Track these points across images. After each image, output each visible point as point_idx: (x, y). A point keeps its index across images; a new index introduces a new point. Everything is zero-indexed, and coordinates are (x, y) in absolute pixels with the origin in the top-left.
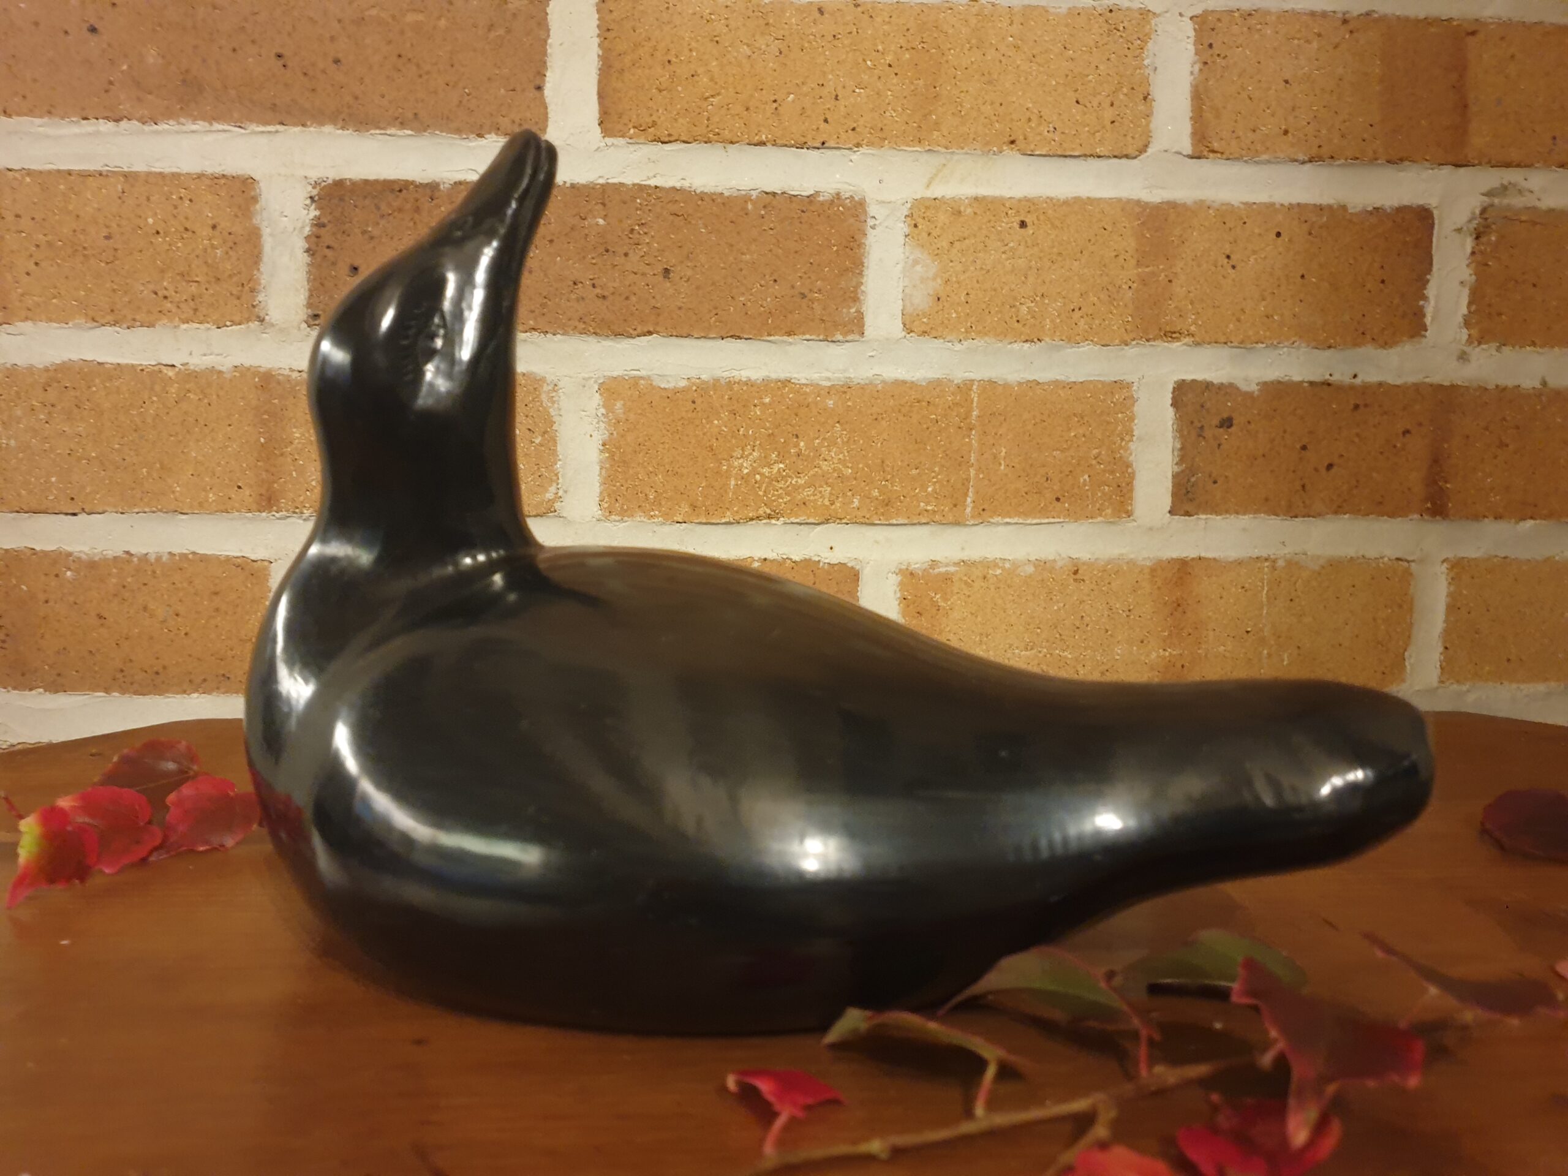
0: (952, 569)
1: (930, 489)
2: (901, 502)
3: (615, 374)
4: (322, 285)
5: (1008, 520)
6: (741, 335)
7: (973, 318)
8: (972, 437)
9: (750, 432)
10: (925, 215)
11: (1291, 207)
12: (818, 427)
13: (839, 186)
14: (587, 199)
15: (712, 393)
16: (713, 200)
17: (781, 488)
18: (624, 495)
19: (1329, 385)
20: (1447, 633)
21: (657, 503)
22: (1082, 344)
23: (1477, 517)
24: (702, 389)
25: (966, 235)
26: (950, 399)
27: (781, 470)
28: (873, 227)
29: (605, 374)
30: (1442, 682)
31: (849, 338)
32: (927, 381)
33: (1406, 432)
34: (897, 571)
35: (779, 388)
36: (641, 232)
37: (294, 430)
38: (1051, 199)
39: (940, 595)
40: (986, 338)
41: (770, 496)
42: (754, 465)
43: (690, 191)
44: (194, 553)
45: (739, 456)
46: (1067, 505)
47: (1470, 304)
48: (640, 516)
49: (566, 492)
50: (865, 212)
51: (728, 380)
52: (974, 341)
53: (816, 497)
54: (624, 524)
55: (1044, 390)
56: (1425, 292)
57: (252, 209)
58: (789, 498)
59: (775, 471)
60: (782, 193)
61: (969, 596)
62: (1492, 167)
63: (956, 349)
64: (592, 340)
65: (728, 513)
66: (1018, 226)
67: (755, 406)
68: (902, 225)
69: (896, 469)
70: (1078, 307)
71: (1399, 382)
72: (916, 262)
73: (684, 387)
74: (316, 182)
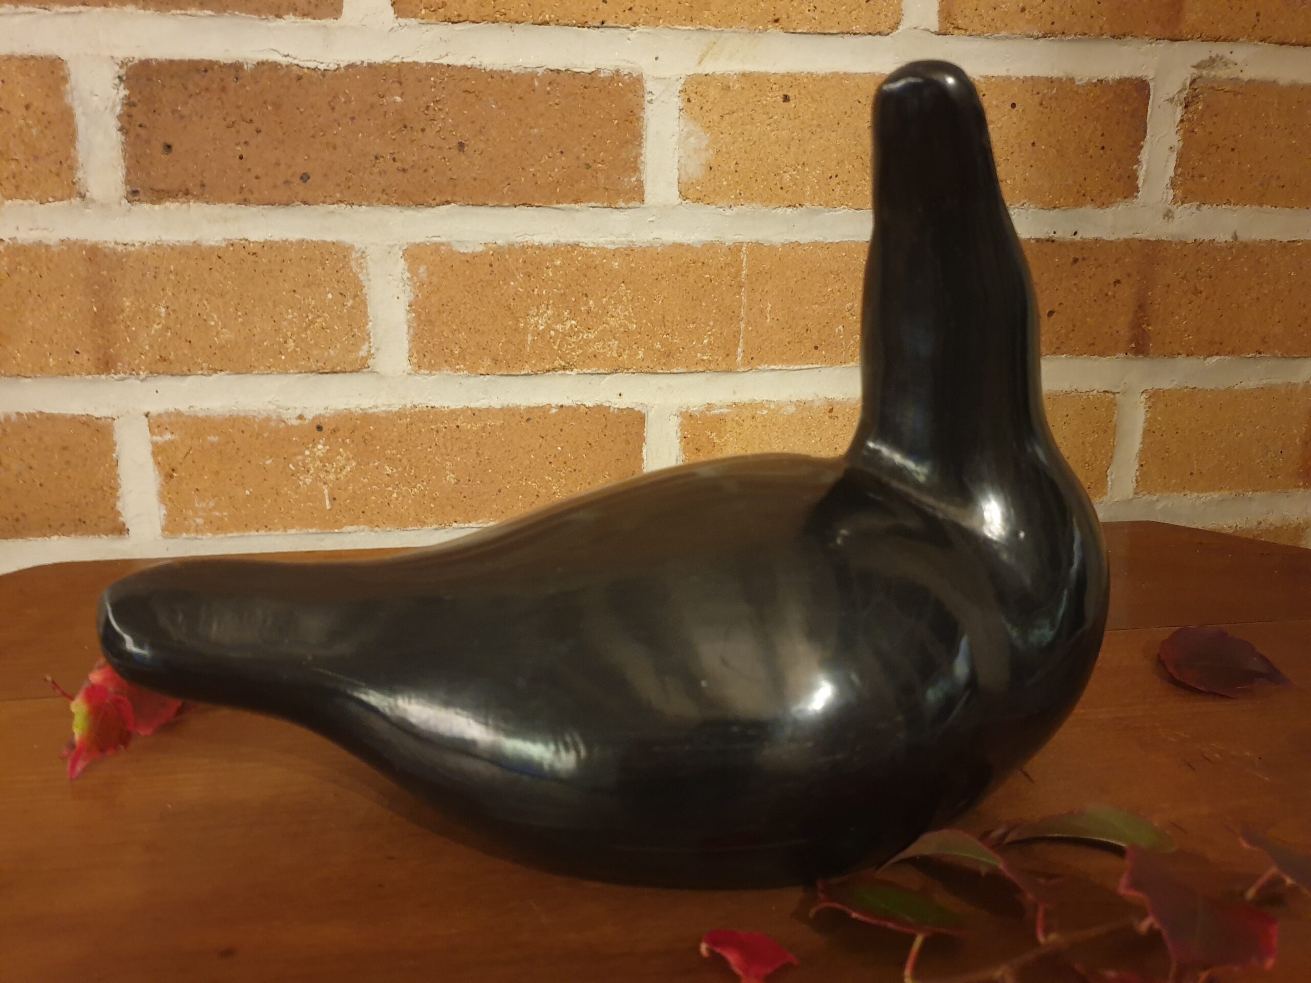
0: (725, 411)
1: (706, 341)
2: (680, 353)
3: (418, 241)
4: (138, 162)
5: (773, 367)
6: (532, 204)
7: (742, 186)
8: (742, 294)
9: (544, 292)
10: (698, 90)
11: (1025, 80)
12: (604, 287)
13: (618, 63)
14: (384, 78)
15: (507, 256)
16: (502, 78)
17: (574, 342)
18: (431, 351)
19: (1053, 241)
20: (1142, 452)
21: (462, 358)
22: (838, 208)
23: (1173, 355)
24: (499, 253)
25: (735, 109)
26: (722, 259)
27: (573, 326)
28: (650, 102)
29: (409, 241)
30: (1136, 493)
31: (630, 205)
32: (702, 244)
33: (1118, 282)
34: (678, 413)
35: (568, 252)
36: (436, 109)
37: (124, 299)
38: (812, 74)
39: (715, 433)
40: (754, 205)
41: (564, 350)
42: (549, 322)
43: (481, 69)
44: (41, 413)
45: (535, 314)
46: (824, 352)
47: (1176, 167)
48: (447, 370)
49: (377, 349)
50: (643, 88)
51: (521, 245)
52: (743, 207)
53: (605, 350)
54: (433, 377)
55: (804, 250)
56: (1139, 157)
57: (62, 89)
58: (581, 351)
59: (568, 327)
60: (566, 70)
61: (740, 434)
62: (1203, 41)
63: (726, 214)
64: (395, 210)
65: (527, 366)
66: (782, 100)
67: (547, 268)
68: (677, 99)
69: (675, 324)
70: (835, 175)
71: (1113, 238)
72: (689, 134)
73: (481, 252)
74: (122, 62)
